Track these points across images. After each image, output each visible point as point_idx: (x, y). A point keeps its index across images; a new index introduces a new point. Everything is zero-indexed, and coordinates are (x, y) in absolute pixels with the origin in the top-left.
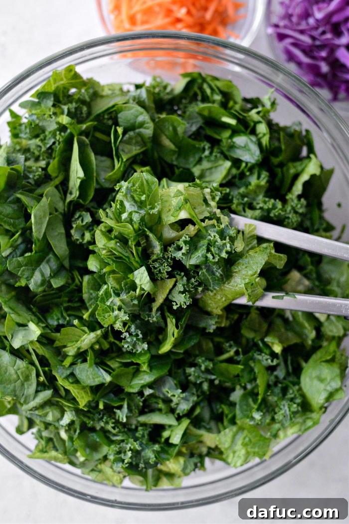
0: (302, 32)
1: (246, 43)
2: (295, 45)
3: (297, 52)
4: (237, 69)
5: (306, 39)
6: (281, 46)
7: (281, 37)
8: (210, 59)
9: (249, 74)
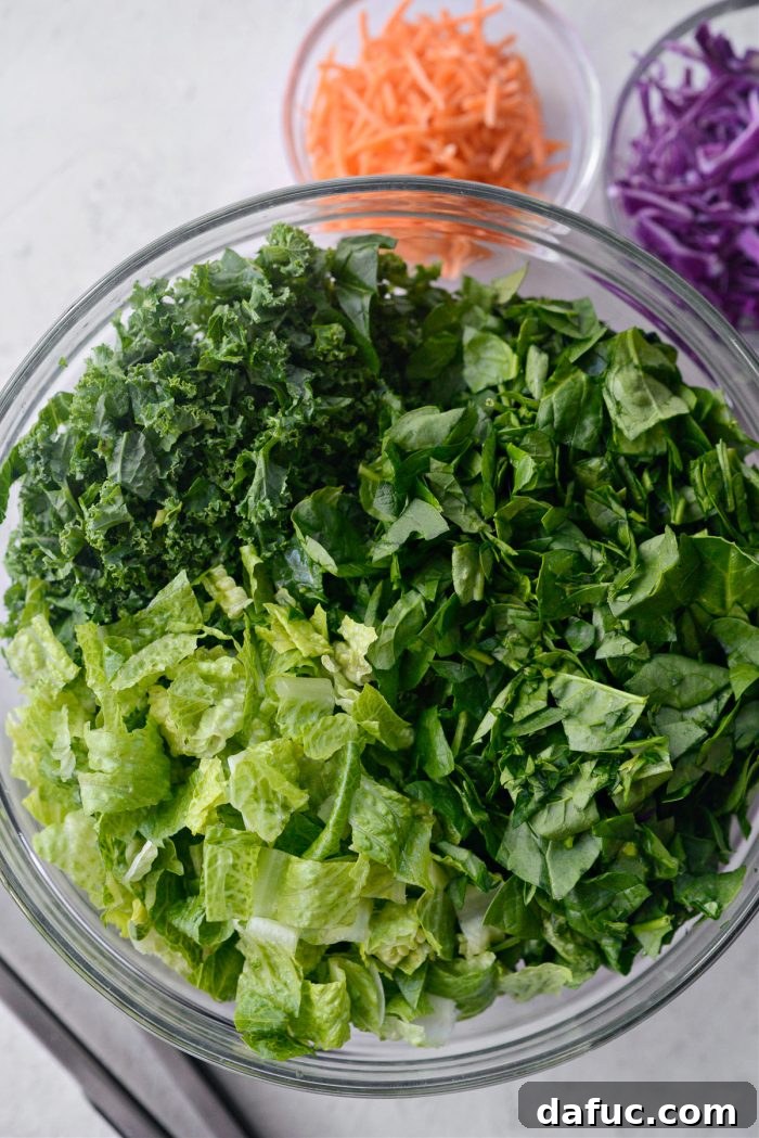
0: (673, 197)
1: (574, 206)
2: (658, 220)
3: (664, 235)
4: (552, 256)
5: (680, 209)
6: (633, 222)
7: (633, 206)
8: (521, 242)
9: (569, 264)
